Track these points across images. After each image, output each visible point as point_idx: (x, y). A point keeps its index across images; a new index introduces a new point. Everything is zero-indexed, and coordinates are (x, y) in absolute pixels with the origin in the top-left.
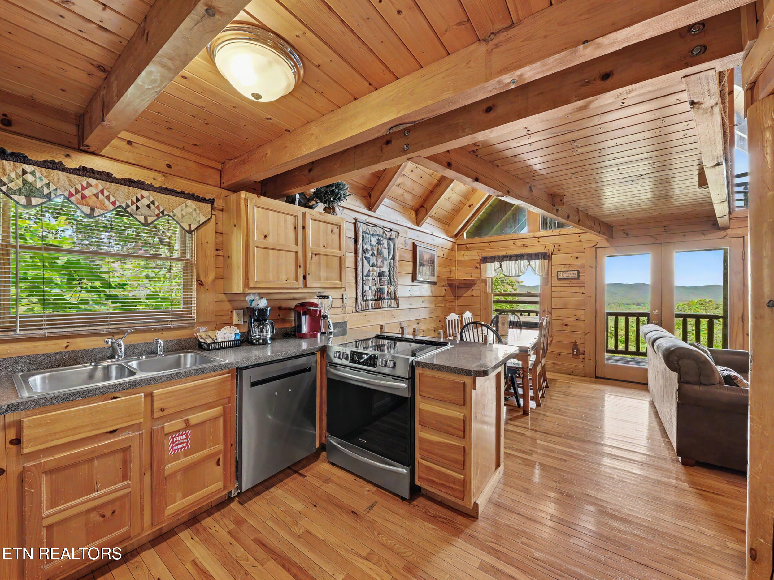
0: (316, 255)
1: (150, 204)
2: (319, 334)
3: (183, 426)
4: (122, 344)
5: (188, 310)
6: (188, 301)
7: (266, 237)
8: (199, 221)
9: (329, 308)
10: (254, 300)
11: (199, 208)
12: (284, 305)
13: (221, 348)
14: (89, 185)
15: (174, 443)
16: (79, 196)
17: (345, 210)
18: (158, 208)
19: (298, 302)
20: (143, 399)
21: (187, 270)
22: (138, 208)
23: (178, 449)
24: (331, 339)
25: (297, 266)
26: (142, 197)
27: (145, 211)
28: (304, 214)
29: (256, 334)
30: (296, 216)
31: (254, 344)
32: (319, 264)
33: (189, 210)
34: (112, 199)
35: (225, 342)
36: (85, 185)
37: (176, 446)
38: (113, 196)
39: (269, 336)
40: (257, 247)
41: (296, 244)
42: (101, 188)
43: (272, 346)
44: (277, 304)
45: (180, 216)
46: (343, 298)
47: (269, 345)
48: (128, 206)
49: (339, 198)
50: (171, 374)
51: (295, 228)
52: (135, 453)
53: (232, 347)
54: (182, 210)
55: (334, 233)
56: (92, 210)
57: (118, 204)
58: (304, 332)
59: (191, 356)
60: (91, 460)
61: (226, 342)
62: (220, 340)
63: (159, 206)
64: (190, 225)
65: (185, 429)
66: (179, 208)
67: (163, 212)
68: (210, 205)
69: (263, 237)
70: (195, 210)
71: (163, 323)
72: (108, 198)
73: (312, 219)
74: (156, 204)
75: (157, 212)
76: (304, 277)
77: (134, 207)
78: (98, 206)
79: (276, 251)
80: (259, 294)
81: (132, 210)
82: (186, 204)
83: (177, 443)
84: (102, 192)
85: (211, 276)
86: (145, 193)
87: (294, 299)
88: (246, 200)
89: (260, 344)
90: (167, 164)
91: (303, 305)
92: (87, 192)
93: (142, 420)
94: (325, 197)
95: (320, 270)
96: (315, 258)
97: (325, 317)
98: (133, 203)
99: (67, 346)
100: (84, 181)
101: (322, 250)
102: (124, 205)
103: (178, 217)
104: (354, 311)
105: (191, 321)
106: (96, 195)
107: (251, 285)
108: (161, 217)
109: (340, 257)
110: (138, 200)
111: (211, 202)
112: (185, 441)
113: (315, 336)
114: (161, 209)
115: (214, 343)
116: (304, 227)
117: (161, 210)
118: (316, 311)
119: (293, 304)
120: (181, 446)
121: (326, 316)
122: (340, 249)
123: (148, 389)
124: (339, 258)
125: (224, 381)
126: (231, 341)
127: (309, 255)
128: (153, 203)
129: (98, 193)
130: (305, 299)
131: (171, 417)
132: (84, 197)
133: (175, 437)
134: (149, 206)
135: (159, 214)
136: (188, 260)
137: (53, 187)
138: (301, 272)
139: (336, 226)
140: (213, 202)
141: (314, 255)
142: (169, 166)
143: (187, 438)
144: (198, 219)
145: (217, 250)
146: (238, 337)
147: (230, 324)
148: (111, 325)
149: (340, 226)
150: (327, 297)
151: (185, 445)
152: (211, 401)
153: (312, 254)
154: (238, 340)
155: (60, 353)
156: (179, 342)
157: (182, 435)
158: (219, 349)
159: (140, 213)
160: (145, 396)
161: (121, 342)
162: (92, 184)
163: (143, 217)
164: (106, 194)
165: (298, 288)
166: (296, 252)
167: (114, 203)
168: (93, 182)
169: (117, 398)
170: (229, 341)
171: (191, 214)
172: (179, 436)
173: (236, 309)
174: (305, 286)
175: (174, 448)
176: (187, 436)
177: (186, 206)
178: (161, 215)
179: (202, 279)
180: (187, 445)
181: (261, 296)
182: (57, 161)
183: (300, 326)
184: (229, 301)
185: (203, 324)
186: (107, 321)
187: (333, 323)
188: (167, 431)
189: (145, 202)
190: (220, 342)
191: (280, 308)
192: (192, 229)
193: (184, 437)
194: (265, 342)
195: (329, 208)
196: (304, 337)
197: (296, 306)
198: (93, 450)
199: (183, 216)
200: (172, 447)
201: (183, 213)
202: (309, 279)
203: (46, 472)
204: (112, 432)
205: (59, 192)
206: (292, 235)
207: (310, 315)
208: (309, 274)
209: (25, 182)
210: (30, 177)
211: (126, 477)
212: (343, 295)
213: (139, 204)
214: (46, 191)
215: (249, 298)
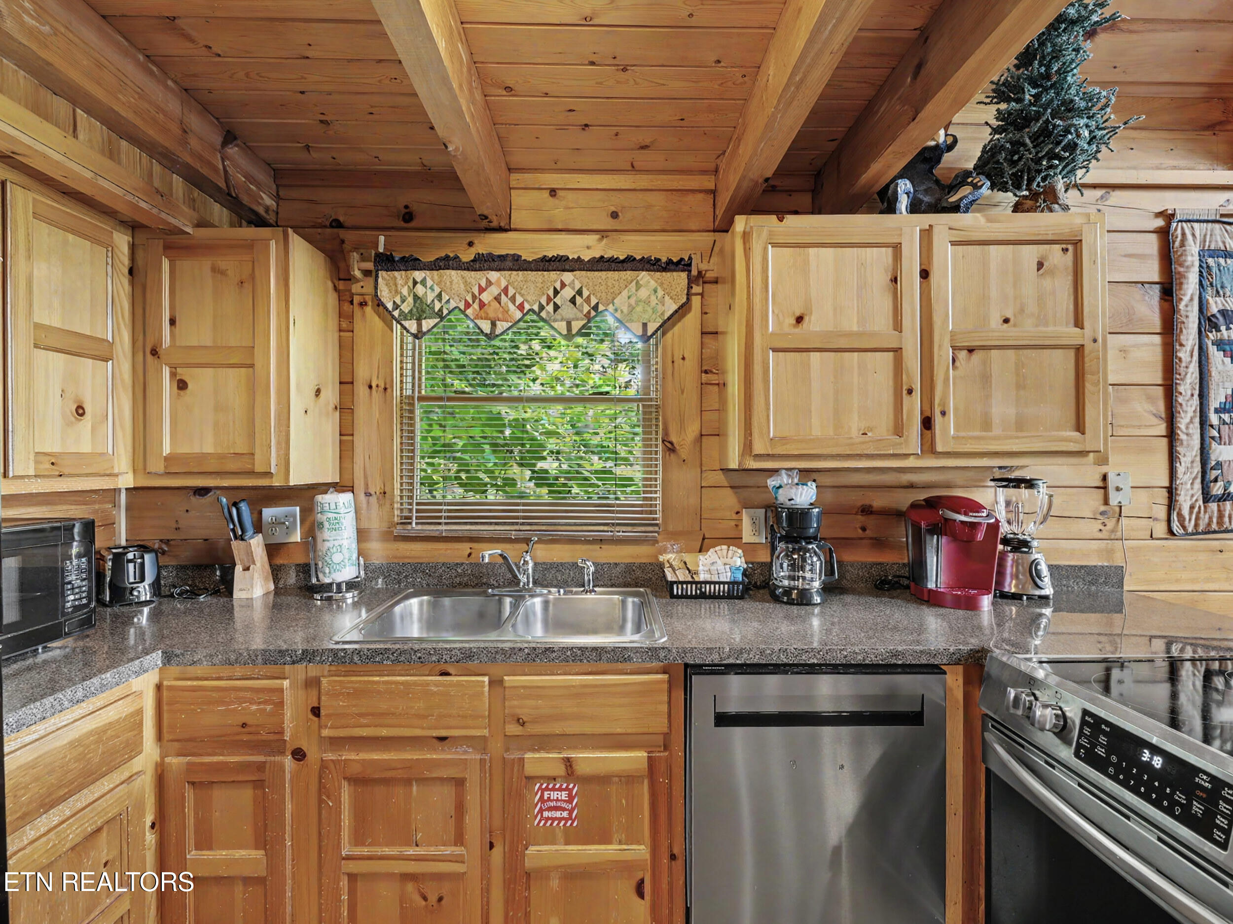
0: (971, 351)
1: (574, 297)
2: (986, 601)
3: (562, 770)
4: (530, 562)
6: (651, 486)
7: (799, 320)
8: (663, 314)
9: (1040, 518)
10: (780, 487)
11: (661, 284)
12: (879, 501)
13: (703, 596)
14: (489, 283)
15: (546, 801)
16: (476, 306)
17: (1117, 196)
18: (588, 300)
19: (922, 496)
20: (486, 689)
21: (650, 420)
22: (556, 307)
23: (553, 819)
24: (1044, 621)
25: (901, 391)
26: (563, 285)
27: (567, 311)
28: (927, 234)
29: (782, 574)
30: (897, 248)
31: (776, 599)
32: (985, 379)
33: (643, 293)
34: (519, 300)
35: (710, 583)
36: (483, 285)
37: (550, 809)
38: (520, 293)
39: (817, 584)
40: (775, 350)
41: (898, 326)
42: (504, 284)
43: (822, 613)
44: (857, 499)
45: (625, 311)
46: (1105, 488)
47: (817, 610)
48: (542, 308)
49: (1072, 147)
50: (535, 649)
51: (895, 280)
52: (473, 798)
53: (723, 597)
54: (629, 298)
55: (1052, 273)
56: (494, 325)
57: (527, 307)
58: (931, 585)
60: (408, 782)
61: (715, 583)
62: (702, 577)
63: (589, 297)
64: (645, 325)
65: (565, 779)
66: (625, 293)
67: (595, 308)
68: (684, 275)
69: (793, 322)
70: (655, 291)
71: (603, 529)
72: (513, 299)
73: (953, 243)
74: (586, 293)
75: (586, 308)
76: (927, 423)
77: (550, 308)
78: (500, 316)
80: (801, 471)
81: (548, 312)
82: (637, 282)
83: (552, 804)
84: (506, 291)
85: (692, 430)
86: (567, 277)
87: (911, 486)
88: (746, 236)
89: (791, 603)
90: (613, 212)
91: (932, 504)
92: (486, 297)
93: (486, 732)
94: (1013, 163)
95: (988, 397)
96: (969, 364)
97: (1020, 545)
98: (549, 300)
99: (470, 555)
100: (483, 278)
101: (995, 331)
102: (536, 308)
103: (622, 312)
104: (1160, 532)
105: (651, 529)
106: (497, 299)
107: (759, 447)
108: (595, 316)
109: (1079, 350)
110: (556, 292)
111: (682, 265)
112: (564, 805)
113: (971, 605)
114: (594, 301)
115: (691, 583)
116: (925, 274)
117: (593, 304)
118: (974, 526)
119: (905, 500)
120: (558, 814)
121: (1025, 544)
122: (1078, 323)
123: (497, 670)
124: (1071, 353)
126: (724, 583)
127: (943, 353)
128: (580, 292)
129: (500, 295)
130: (949, 486)
131: (543, 742)
132: (482, 305)
133: (547, 789)
134: (573, 301)
135: (589, 312)
136: (651, 400)
137: (445, 297)
138: (914, 406)
139: (1057, 248)
140: (690, 265)
141: (963, 355)
142: (614, 215)
143: (570, 802)
144: (660, 308)
145: (706, 372)
146: (739, 577)
147: (734, 540)
148: (523, 524)
149: (1077, 244)
150: (1030, 484)
151: (565, 814)
152: (619, 730)
153: (954, 348)
154: (738, 583)
156: (629, 568)
157: (560, 789)
158: (696, 597)
159: (559, 317)
160: (490, 682)
161: (528, 558)
162: (493, 281)
163: (564, 324)
164: (511, 292)
165: (906, 456)
166: (897, 351)
167: (521, 307)
168: (494, 275)
169: (445, 674)
170: (719, 583)
171: (647, 302)
172: (554, 789)
173: (748, 505)
174: (929, 448)
175: (546, 814)
176: (570, 799)
177: (638, 286)
178: (593, 313)
179: (673, 439)
180: (570, 818)
181: (806, 475)
182: (452, 255)
183: (918, 567)
184: (731, 487)
185: (674, 536)
186: (519, 517)
187: (1051, 567)
188: (531, 770)
189: (568, 293)
190: (701, 583)
191: (867, 510)
192: (649, 334)
193: (564, 795)
194: (803, 599)
195: (1034, 196)
196: (933, 600)
197: (914, 506)
198: (409, 765)
199: (632, 309)
200: (541, 811)
201: (632, 301)
202: (945, 429)
203: (349, 779)
204: (442, 739)
205: (453, 304)
206: (883, 304)
207: (954, 537)
208: (943, 413)
209: (416, 298)
210: (420, 290)
211: (459, 840)
212: (1105, 478)
213: (558, 300)
214: (437, 306)
215: (772, 482)
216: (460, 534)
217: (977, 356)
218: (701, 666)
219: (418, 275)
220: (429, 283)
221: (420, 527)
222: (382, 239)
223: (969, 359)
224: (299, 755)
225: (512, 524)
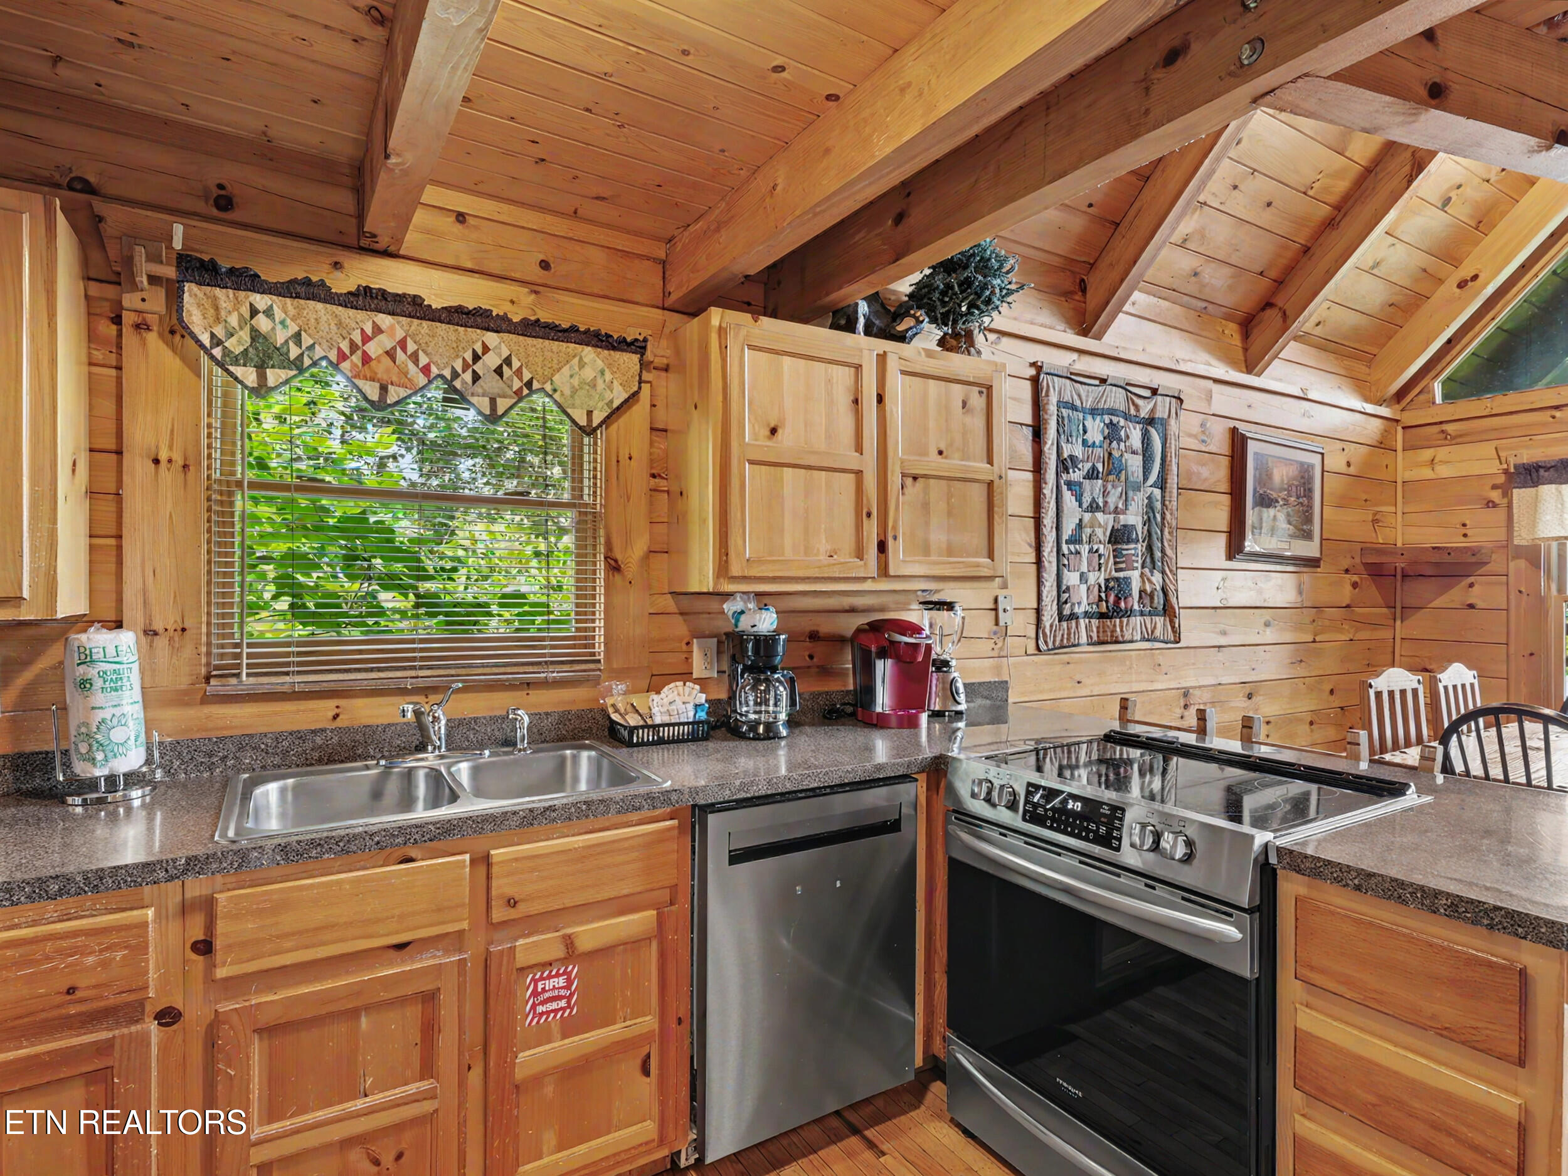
0: (915, 478)
1: (501, 366)
2: (924, 717)
3: (559, 952)
4: (442, 717)
5: (585, 639)
6: (585, 613)
7: (774, 431)
8: (611, 401)
9: (955, 638)
10: (742, 612)
11: (610, 366)
12: (826, 626)
13: (661, 742)
14: (377, 330)
15: (540, 994)
16: (356, 358)
17: (1005, 340)
18: (519, 373)
19: (862, 620)
20: (468, 870)
21: (585, 531)
22: (476, 377)
23: (548, 1013)
24: (959, 734)
25: (861, 513)
26: (486, 349)
27: (490, 383)
28: (882, 358)
29: (747, 709)
30: (858, 368)
31: (742, 737)
32: (926, 506)
33: (589, 373)
34: (423, 360)
35: (669, 725)
36: (369, 331)
37: (543, 1003)
38: (425, 352)
39: (783, 716)
40: (751, 462)
41: (859, 449)
42: (400, 334)
43: (790, 747)
44: (807, 624)
45: (567, 392)
46: (996, 610)
47: (783, 743)
48: (455, 375)
49: (988, 302)
50: (531, 810)
51: (856, 401)
52: (448, 1011)
53: (688, 741)
54: (571, 376)
55: (972, 412)
56: (384, 389)
57: (434, 370)
58: (879, 709)
59: (589, 758)
60: (353, 1014)
61: (673, 725)
62: (658, 720)
63: (520, 368)
64: (590, 413)
65: (565, 961)
66: (566, 370)
67: (529, 384)
68: (635, 358)
69: (768, 433)
70: (602, 373)
71: (531, 669)
72: (415, 357)
73: (903, 372)
74: (516, 364)
75: (517, 384)
76: (882, 547)
77: (468, 376)
78: (395, 379)
79: (803, 471)
80: (759, 595)
81: (464, 382)
82: (581, 358)
83: (547, 995)
84: (403, 344)
85: (640, 547)
86: (491, 338)
87: (852, 610)
88: (722, 331)
89: (758, 738)
90: (542, 261)
91: (876, 627)
92: (373, 348)
93: (465, 925)
94: (944, 304)
95: (927, 524)
96: (914, 490)
97: (942, 665)
98: (466, 366)
99: (336, 716)
100: (365, 320)
101: (932, 463)
102: (447, 373)
103: (562, 394)
104: (1031, 649)
105: (592, 666)
106: (391, 354)
107: (735, 570)
108: (528, 395)
109: (990, 484)
110: (476, 358)
111: (637, 347)
112: (563, 992)
113: (913, 724)
114: (527, 376)
115: (643, 727)
116: (880, 399)
117: (525, 379)
118: (916, 646)
119: (850, 625)
120: (554, 1006)
121: (946, 663)
122: (990, 462)
123: (480, 844)
124: (984, 489)
125: (660, 838)
126: (683, 724)
127: (895, 479)
128: (508, 361)
129: (394, 348)
130: (882, 610)
131: (533, 923)
132: (366, 359)
133: (542, 979)
134: (499, 371)
135: (521, 389)
136: (586, 505)
137: (307, 341)
138: (871, 531)
139: (977, 389)
140: (644, 348)
141: (909, 481)
142: (545, 265)
143: (568, 987)
144: (608, 396)
145: (653, 476)
146: (702, 715)
147: (685, 676)
148: (421, 668)
149: (989, 388)
150: (949, 606)
151: (563, 1003)
152: (625, 892)
153: (904, 475)
154: (702, 722)
155: (323, 730)
156: (564, 717)
157: (558, 975)
158: (653, 743)
159: (480, 391)
160: (472, 861)
161: (439, 713)
162: (383, 327)
163: (487, 400)
164: (411, 347)
165: (865, 579)
166: (859, 473)
167: (426, 370)
168: (384, 320)
169: (410, 860)
170: (679, 724)
171: (592, 384)
172: (550, 977)
173: (701, 636)
174: (884, 571)
175: (540, 1009)
176: (569, 982)
177: (582, 365)
178: (526, 391)
179: (619, 556)
180: (569, 1006)
181: (763, 599)
182: (314, 279)
183: (867, 692)
184: (681, 614)
185: (619, 674)
186: (414, 659)
187: (965, 685)
188: (521, 960)
189: (491, 360)
190: (659, 726)
191: (814, 636)
192: (594, 425)
193: (561, 981)
194: (771, 734)
195: (956, 335)
196: (880, 723)
197: (859, 631)
198: (357, 990)
199: (574, 391)
200: (534, 1006)
201: (576, 382)
202: (896, 551)
203: (258, 1031)
204: (400, 947)
205: (319, 352)
206: (846, 422)
207: (898, 659)
208: (895, 538)
209: (255, 335)
210: (263, 323)
211: (427, 1069)
212: (996, 600)
213: (478, 368)
214: (294, 352)
215: (730, 607)
216: (325, 687)
217: (920, 484)
218: (713, 805)
219: (261, 301)
220: (278, 314)
221: (252, 680)
222: (178, 230)
223: (914, 486)
224: (168, 1017)
225: (404, 668)
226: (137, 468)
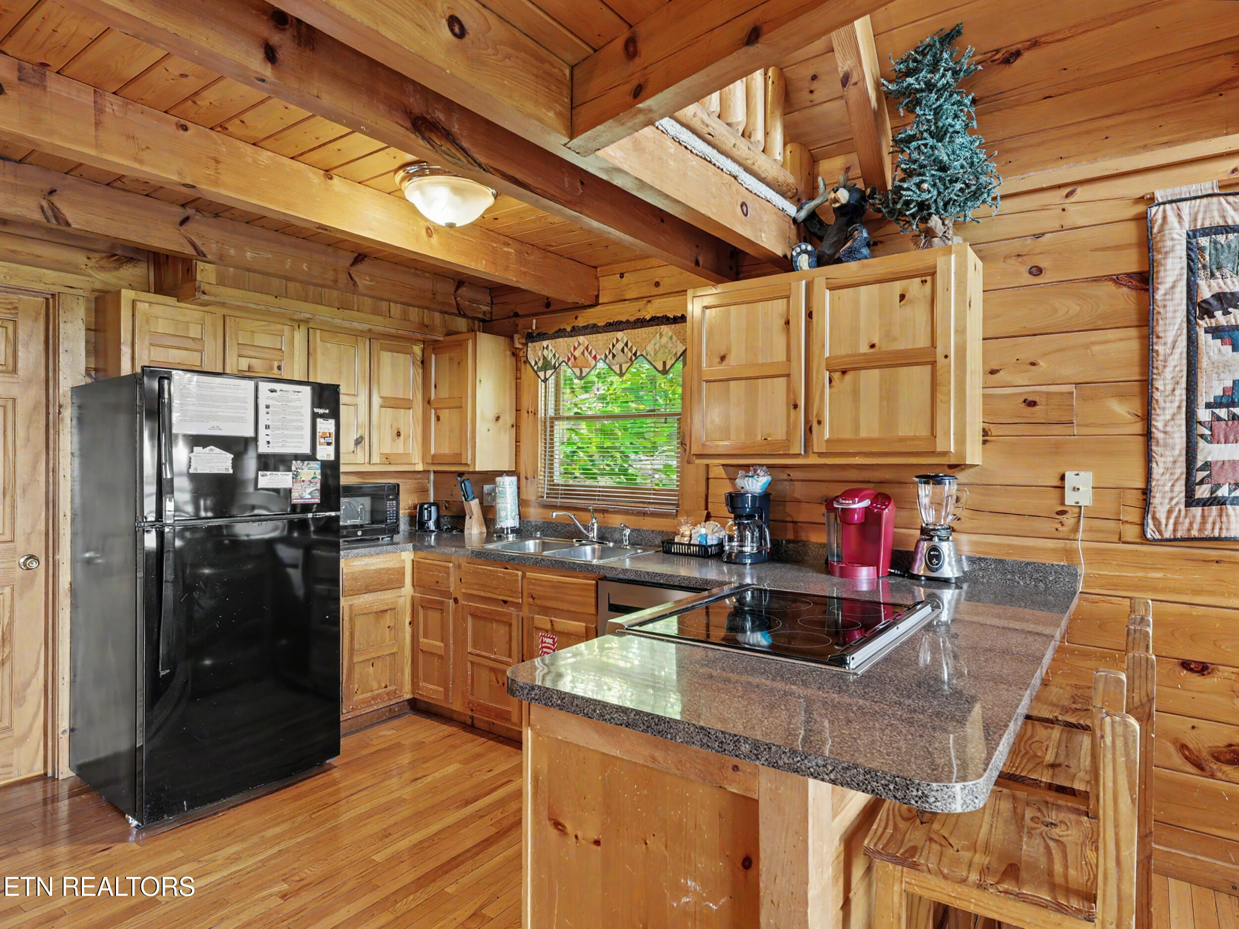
1: (623, 348)
3: (549, 626)
4: (595, 524)
7: (723, 358)
8: (676, 354)
11: (675, 333)
14: (579, 344)
15: (544, 643)
16: (572, 359)
18: (631, 350)
20: (520, 578)
22: (614, 356)
25: (789, 406)
26: (618, 341)
27: (620, 357)
30: (789, 297)
33: (664, 340)
34: (594, 353)
36: (576, 345)
37: (545, 647)
38: (595, 349)
40: (707, 381)
41: (788, 357)
42: (586, 343)
45: (652, 353)
46: (1062, 487)
48: (606, 356)
51: (787, 323)
54: (656, 344)
55: (911, 302)
56: (581, 370)
57: (598, 357)
58: (834, 559)
60: (492, 621)
63: (632, 346)
64: (664, 363)
65: (551, 632)
66: (653, 342)
67: (635, 354)
69: (719, 360)
70: (671, 338)
71: (641, 505)
72: (590, 353)
73: (831, 289)
74: (630, 345)
75: (630, 355)
76: (810, 430)
77: (610, 356)
78: (584, 365)
79: (744, 381)
81: (610, 360)
84: (587, 348)
86: (620, 334)
90: (656, 282)
92: (577, 353)
93: (520, 600)
95: (858, 408)
96: (843, 383)
98: (610, 351)
100: (573, 341)
101: (863, 355)
102: (603, 357)
104: (1131, 532)
106: (583, 354)
107: (695, 450)
108: (635, 360)
109: (935, 365)
110: (614, 346)
112: (551, 646)
114: (634, 350)
115: (687, 545)
116: (810, 315)
117: (634, 352)
124: (928, 367)
127: (821, 375)
128: (627, 344)
129: (584, 351)
132: (575, 358)
133: (544, 636)
134: (623, 350)
135: (632, 357)
137: (557, 356)
138: (799, 418)
139: (918, 280)
141: (837, 375)
142: (657, 284)
143: (553, 645)
144: (674, 350)
149: (934, 274)
153: (830, 371)
157: (550, 638)
159: (615, 362)
160: (522, 575)
161: (594, 522)
162: (581, 342)
163: (618, 366)
164: (590, 348)
165: (795, 455)
166: (788, 376)
167: (595, 358)
168: (581, 339)
169: (506, 568)
171: (665, 347)
172: (547, 637)
175: (545, 650)
177: (661, 335)
178: (634, 358)
182: (562, 328)
185: (688, 513)
186: (595, 495)
188: (536, 624)
189: (620, 346)
192: (667, 368)
193: (551, 641)
196: (831, 570)
198: (492, 613)
199: (656, 353)
200: (542, 648)
201: (657, 347)
202: (822, 433)
203: (472, 615)
204: (505, 602)
205: (561, 359)
206: (780, 341)
208: (819, 422)
209: (544, 358)
210: (545, 352)
212: (1063, 478)
213: (614, 351)
214: (553, 361)
216: (569, 505)
217: (849, 377)
219: (545, 343)
220: (550, 348)
221: (549, 500)
222: (534, 321)
223: (841, 380)
224: (456, 600)
225: (591, 499)
226: (524, 413)
